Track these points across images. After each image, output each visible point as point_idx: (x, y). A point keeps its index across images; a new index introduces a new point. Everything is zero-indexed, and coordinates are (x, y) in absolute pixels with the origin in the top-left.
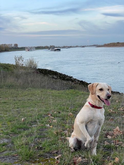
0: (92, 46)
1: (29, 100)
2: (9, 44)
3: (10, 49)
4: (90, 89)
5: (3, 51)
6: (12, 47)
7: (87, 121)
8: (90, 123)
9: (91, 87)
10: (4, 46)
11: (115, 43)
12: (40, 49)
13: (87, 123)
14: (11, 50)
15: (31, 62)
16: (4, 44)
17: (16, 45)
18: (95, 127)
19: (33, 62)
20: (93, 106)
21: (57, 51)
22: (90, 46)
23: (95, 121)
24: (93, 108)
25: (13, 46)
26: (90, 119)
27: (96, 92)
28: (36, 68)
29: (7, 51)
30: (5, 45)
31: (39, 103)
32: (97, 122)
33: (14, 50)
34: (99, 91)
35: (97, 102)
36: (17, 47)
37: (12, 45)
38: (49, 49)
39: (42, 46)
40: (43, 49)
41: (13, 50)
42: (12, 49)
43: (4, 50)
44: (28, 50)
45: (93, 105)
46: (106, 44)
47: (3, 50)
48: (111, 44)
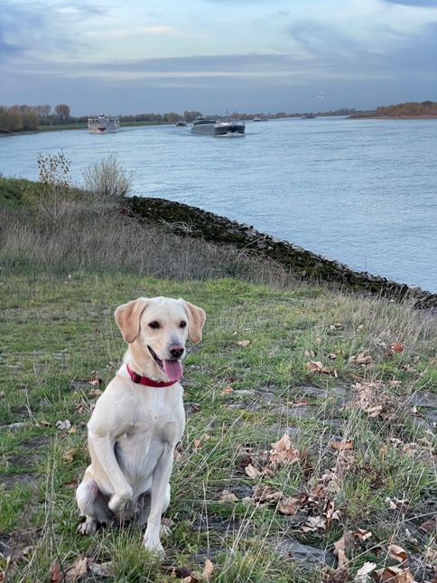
0: (335, 114)
1: (54, 319)
2: (39, 107)
3: (42, 123)
4: (121, 324)
5: (16, 131)
6: (51, 117)
7: (114, 430)
8: (125, 435)
9: (124, 315)
10: (19, 113)
11: (418, 104)
12: (149, 122)
13: (118, 437)
14: (45, 127)
15: (108, 173)
16: (20, 105)
17: (64, 109)
18: (145, 449)
19: (115, 172)
20: (138, 379)
21: (229, 134)
22: (326, 114)
23: (145, 431)
24: (136, 385)
25: (53, 111)
26: (124, 424)
27: (143, 332)
28: (124, 193)
29: (31, 130)
30: (23, 108)
31: (83, 331)
32: (150, 433)
33: (58, 126)
34: (150, 329)
35: (148, 365)
36: (67, 118)
37: (48, 108)
38: (181, 125)
39: (156, 114)
40: (158, 124)
41: (54, 127)
42: (48, 124)
43: (21, 126)
44: (102, 129)
45: (136, 375)
46: (383, 108)
47: (17, 128)
48: (401, 106)
